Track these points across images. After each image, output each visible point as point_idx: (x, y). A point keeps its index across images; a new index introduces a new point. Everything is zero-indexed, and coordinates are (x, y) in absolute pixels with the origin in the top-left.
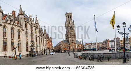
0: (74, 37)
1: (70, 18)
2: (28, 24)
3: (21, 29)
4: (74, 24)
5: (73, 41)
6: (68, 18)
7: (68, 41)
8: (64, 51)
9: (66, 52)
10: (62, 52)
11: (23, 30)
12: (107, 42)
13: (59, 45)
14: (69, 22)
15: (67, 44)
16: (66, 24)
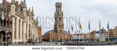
0: (62, 27)
1: (60, 8)
2: (28, 16)
3: (24, 21)
4: (63, 15)
5: (61, 31)
6: (57, 8)
7: (56, 31)
8: (52, 41)
9: (53, 41)
10: (51, 41)
11: (25, 22)
12: (93, 33)
13: (48, 34)
14: (59, 12)
15: (55, 34)
16: (55, 14)
